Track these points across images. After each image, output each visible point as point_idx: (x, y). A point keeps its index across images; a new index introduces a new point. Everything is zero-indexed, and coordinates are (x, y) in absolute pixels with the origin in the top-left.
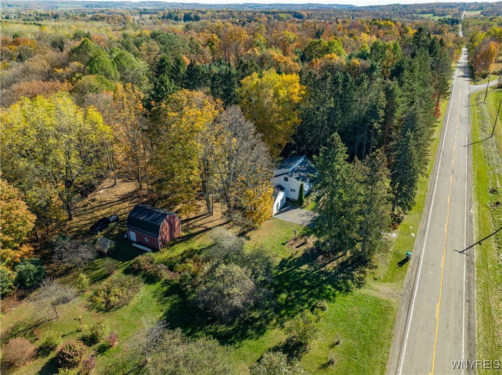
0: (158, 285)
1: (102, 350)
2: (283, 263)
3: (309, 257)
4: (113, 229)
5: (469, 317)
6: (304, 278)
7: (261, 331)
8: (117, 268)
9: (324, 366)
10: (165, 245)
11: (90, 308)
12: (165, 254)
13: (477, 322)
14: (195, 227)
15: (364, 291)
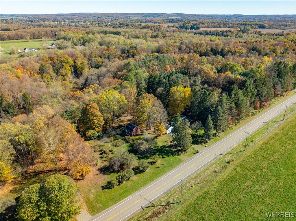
1: (112, 153)
4: (123, 128)
5: (201, 168)
8: (121, 138)
14: (144, 132)
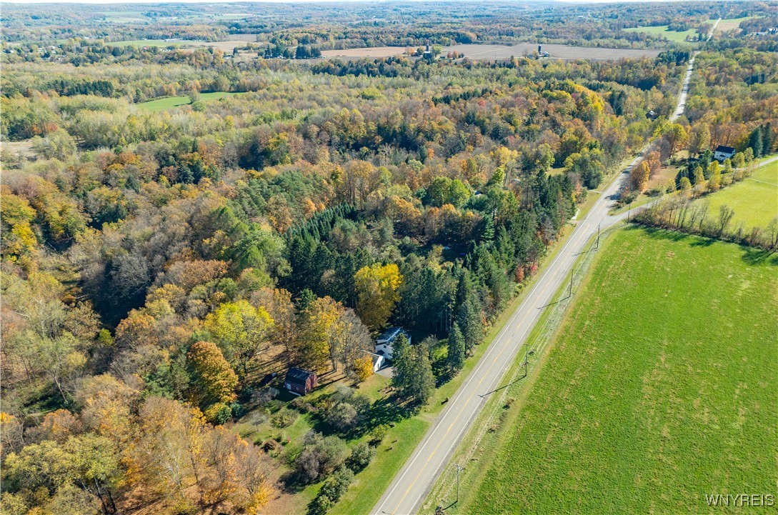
0: (307, 414)
1: (284, 444)
2: (377, 402)
3: (392, 399)
4: (275, 382)
5: (465, 430)
6: (387, 411)
7: (360, 436)
8: (283, 406)
9: (387, 450)
10: (308, 392)
11: (273, 426)
12: (309, 397)
13: (468, 433)
14: (325, 380)
15: (417, 417)
